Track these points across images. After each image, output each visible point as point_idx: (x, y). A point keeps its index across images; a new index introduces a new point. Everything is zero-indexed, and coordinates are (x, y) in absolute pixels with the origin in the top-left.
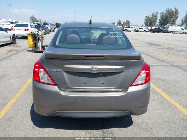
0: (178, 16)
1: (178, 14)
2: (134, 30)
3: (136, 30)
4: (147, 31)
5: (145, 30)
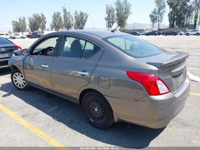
0: (46, 21)
1: (45, 19)
2: (10, 37)
3: (12, 37)
4: (24, 37)
5: (22, 37)
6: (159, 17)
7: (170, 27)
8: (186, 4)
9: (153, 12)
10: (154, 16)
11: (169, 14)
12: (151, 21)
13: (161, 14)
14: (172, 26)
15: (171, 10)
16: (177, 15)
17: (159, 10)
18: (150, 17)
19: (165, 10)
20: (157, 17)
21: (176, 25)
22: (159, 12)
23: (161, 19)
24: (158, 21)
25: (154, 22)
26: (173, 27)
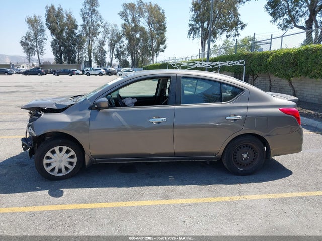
6: (37, 47)
7: (57, 63)
8: (74, 31)
9: (25, 37)
10: (28, 45)
11: (52, 43)
12: (24, 52)
13: (40, 42)
14: (59, 61)
15: (54, 37)
16: (64, 46)
17: (36, 35)
18: (22, 45)
19: (45, 37)
20: (33, 45)
21: (65, 60)
22: (36, 38)
23: (42, 50)
24: (36, 53)
25: (29, 54)
26: (62, 63)
